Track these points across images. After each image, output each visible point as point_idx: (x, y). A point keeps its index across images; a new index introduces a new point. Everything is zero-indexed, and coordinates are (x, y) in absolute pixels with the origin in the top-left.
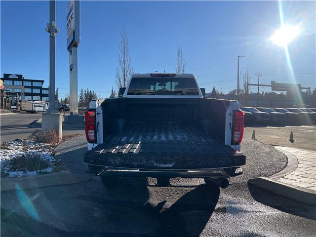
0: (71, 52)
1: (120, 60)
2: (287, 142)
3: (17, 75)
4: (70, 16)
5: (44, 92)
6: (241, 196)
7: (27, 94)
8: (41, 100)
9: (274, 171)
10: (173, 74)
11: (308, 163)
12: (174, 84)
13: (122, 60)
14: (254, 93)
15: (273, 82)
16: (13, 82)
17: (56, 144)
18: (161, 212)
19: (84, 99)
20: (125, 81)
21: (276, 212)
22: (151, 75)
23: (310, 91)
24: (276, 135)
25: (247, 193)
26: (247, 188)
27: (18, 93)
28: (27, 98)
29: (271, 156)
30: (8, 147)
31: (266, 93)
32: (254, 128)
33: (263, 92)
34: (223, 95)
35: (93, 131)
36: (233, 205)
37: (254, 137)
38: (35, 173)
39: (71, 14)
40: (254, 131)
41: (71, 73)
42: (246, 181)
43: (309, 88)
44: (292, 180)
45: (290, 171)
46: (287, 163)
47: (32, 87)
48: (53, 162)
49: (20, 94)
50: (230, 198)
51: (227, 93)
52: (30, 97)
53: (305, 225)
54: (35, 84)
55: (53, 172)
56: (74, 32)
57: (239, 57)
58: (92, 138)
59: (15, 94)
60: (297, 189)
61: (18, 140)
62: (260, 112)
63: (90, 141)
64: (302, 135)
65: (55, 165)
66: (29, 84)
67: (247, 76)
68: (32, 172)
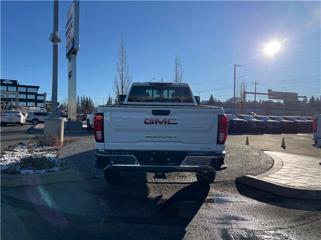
0: (70, 59)
1: (118, 68)
2: (279, 149)
3: (11, 81)
4: (70, 24)
5: (39, 98)
6: (227, 191)
7: (21, 100)
8: (36, 106)
9: (260, 171)
10: (170, 83)
11: (292, 165)
12: (171, 92)
13: (120, 68)
14: (251, 101)
15: (269, 90)
16: (7, 88)
17: (59, 147)
19: (80, 105)
20: (123, 88)
21: (255, 202)
22: (150, 83)
23: (306, 100)
24: (270, 141)
25: (234, 189)
26: (235, 185)
27: (12, 98)
28: (21, 104)
29: (259, 159)
30: (15, 150)
31: (263, 101)
32: (248, 136)
33: (260, 101)
34: (221, 102)
35: (101, 132)
36: (220, 198)
37: (247, 143)
38: (44, 171)
39: (71, 22)
40: (248, 137)
41: (69, 79)
42: (234, 179)
43: (305, 97)
44: (276, 178)
45: (274, 171)
46: (273, 165)
47: (27, 93)
48: (58, 162)
49: (14, 100)
50: (219, 192)
51: (225, 101)
52: (25, 104)
53: (278, 212)
54: (30, 90)
55: (60, 171)
56: (73, 39)
57: (235, 65)
58: (100, 138)
59: (9, 100)
60: (276, 184)
61: (21, 144)
62: (256, 120)
63: (98, 141)
64: (295, 142)
65: (60, 165)
66: (23, 90)
67: (243, 85)
68: (41, 171)
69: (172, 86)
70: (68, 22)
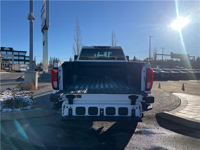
0: (44, 33)
2: (180, 91)
3: (9, 48)
4: (43, 10)
5: (27, 59)
6: (151, 124)
7: (16, 60)
8: (25, 64)
9: (172, 108)
11: (194, 103)
12: (109, 53)
13: (76, 39)
15: (171, 53)
16: (7, 53)
17: (34, 91)
18: (100, 134)
19: (52, 63)
20: (78, 52)
22: (94, 47)
23: (194, 59)
24: (173, 86)
25: (155, 122)
26: (155, 119)
28: (15, 62)
29: (170, 99)
30: (3, 93)
31: (167, 60)
33: (165, 59)
35: (56, 82)
36: (146, 130)
37: (159, 87)
38: (19, 109)
40: (160, 83)
41: (43, 46)
42: (154, 114)
43: (194, 57)
44: (184, 113)
45: (182, 108)
46: (180, 103)
47: (19, 56)
48: (31, 102)
49: (11, 60)
50: (145, 125)
51: (143, 60)
52: (18, 62)
53: (192, 142)
54: (21, 54)
55: (31, 109)
56: (46, 20)
57: (150, 37)
58: (56, 86)
59: (8, 60)
61: (9, 89)
62: (163, 72)
63: (54, 88)
64: (190, 86)
65: (32, 104)
66: (17, 54)
67: (155, 49)
68: (18, 109)
69: (110, 48)
70: (42, 9)
